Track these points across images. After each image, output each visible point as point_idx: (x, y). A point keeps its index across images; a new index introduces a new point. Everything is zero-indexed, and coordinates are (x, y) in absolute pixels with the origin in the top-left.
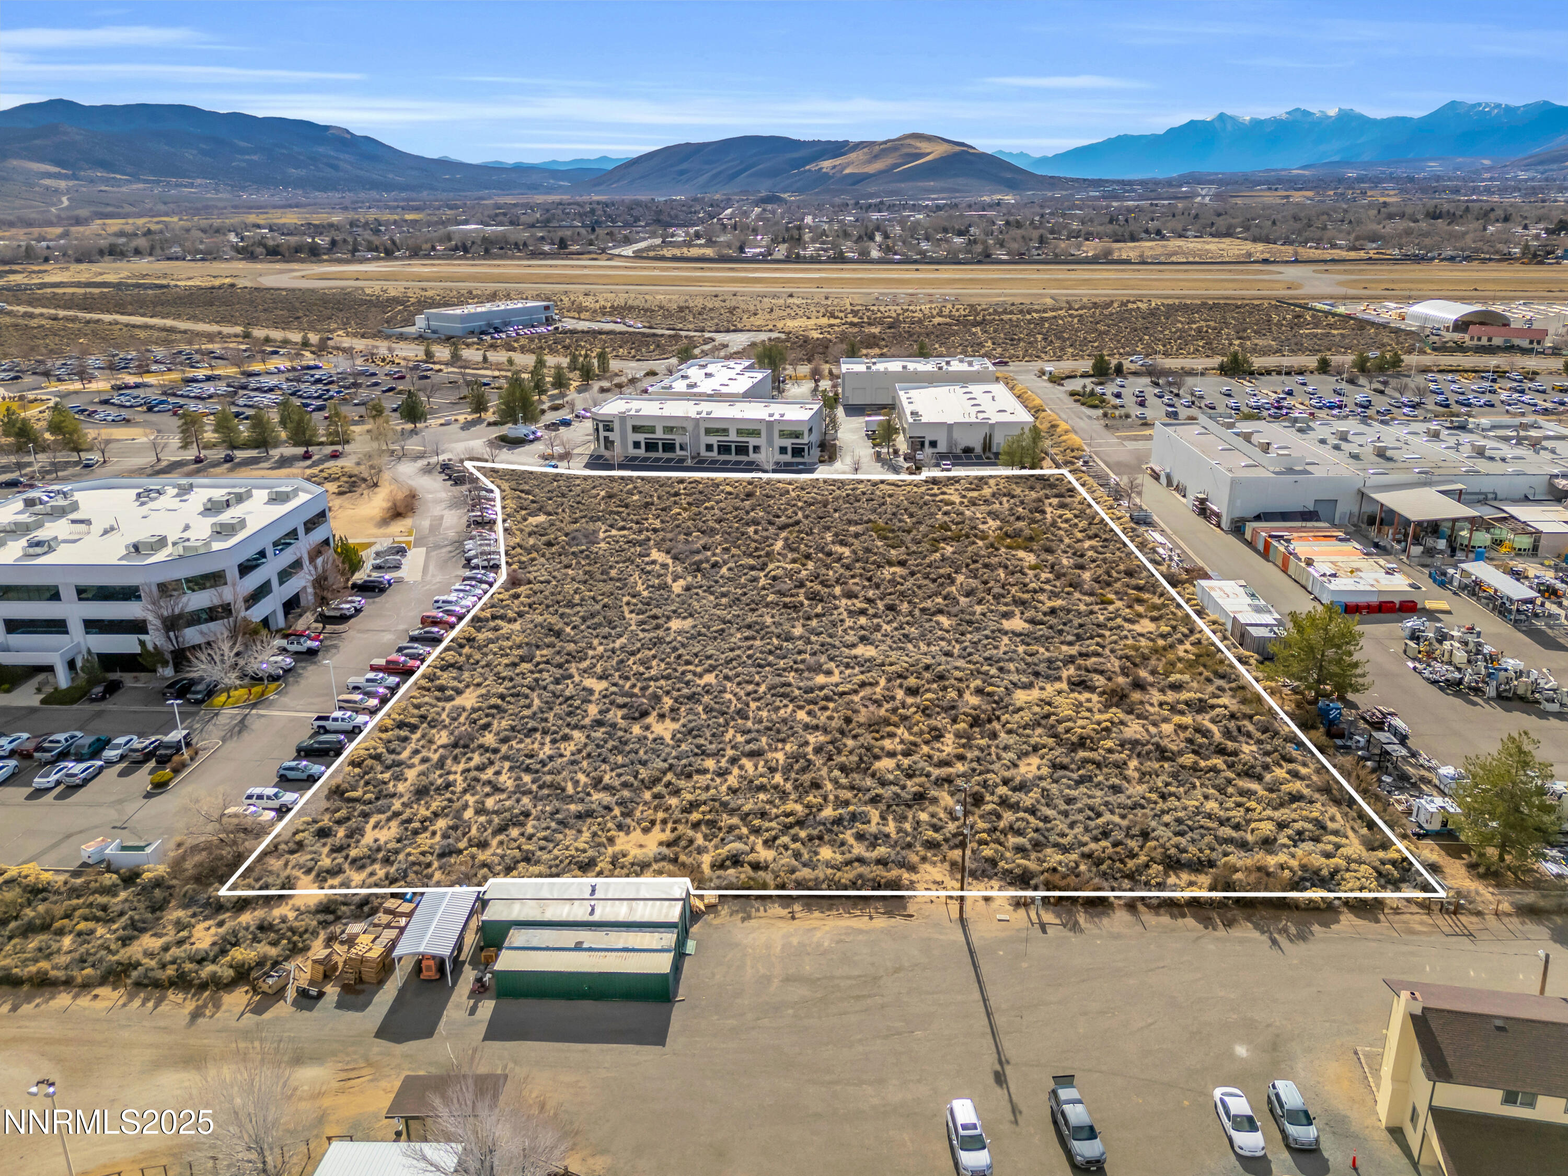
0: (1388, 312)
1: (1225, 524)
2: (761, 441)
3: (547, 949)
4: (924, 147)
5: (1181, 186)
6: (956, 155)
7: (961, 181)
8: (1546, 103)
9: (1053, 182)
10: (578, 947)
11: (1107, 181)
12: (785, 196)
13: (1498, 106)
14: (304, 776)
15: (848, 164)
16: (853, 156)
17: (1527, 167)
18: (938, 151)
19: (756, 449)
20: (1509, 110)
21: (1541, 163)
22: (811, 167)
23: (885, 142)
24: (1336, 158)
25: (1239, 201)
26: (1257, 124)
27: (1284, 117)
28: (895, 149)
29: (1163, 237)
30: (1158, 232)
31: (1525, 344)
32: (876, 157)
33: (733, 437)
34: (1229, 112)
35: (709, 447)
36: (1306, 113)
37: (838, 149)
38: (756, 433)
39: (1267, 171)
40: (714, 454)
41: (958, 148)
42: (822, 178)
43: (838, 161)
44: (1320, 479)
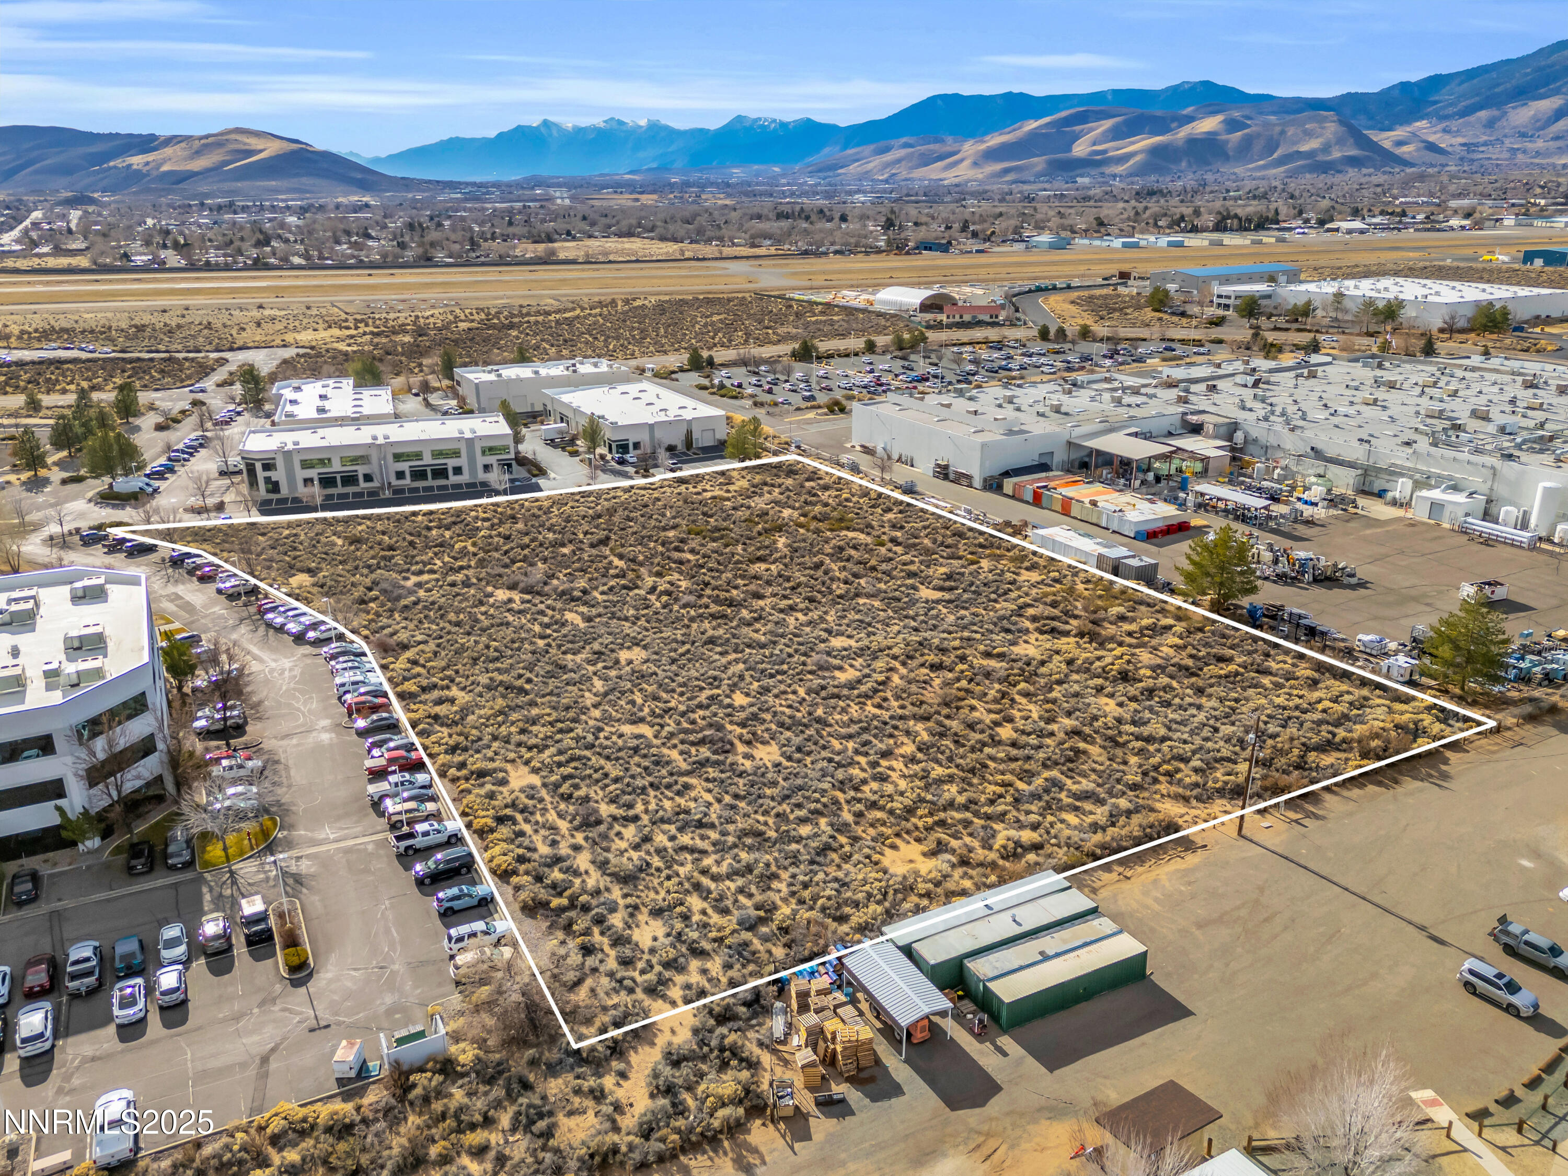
0: (852, 298)
1: (977, 483)
2: (462, 462)
3: (1021, 968)
4: (256, 144)
5: (533, 188)
6: (293, 153)
7: (304, 180)
8: (809, 120)
9: (407, 184)
10: (1045, 957)
11: (460, 183)
12: (96, 195)
13: (774, 121)
14: (475, 902)
15: (164, 161)
16: (168, 151)
17: (811, 174)
18: (271, 149)
19: (458, 470)
20: (783, 125)
21: (820, 171)
22: (118, 163)
23: (207, 137)
24: (654, 165)
25: (596, 203)
26: (579, 131)
27: (602, 125)
28: (220, 145)
29: (574, 238)
30: (568, 233)
31: (987, 318)
32: (198, 153)
33: (428, 460)
34: (552, 118)
35: (400, 475)
36: (621, 123)
37: (147, 143)
38: (456, 454)
39: (601, 175)
40: (407, 481)
41: (295, 146)
42: (133, 177)
43: (150, 157)
44: (1041, 436)
